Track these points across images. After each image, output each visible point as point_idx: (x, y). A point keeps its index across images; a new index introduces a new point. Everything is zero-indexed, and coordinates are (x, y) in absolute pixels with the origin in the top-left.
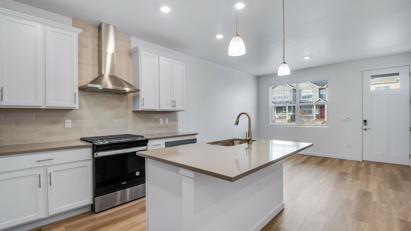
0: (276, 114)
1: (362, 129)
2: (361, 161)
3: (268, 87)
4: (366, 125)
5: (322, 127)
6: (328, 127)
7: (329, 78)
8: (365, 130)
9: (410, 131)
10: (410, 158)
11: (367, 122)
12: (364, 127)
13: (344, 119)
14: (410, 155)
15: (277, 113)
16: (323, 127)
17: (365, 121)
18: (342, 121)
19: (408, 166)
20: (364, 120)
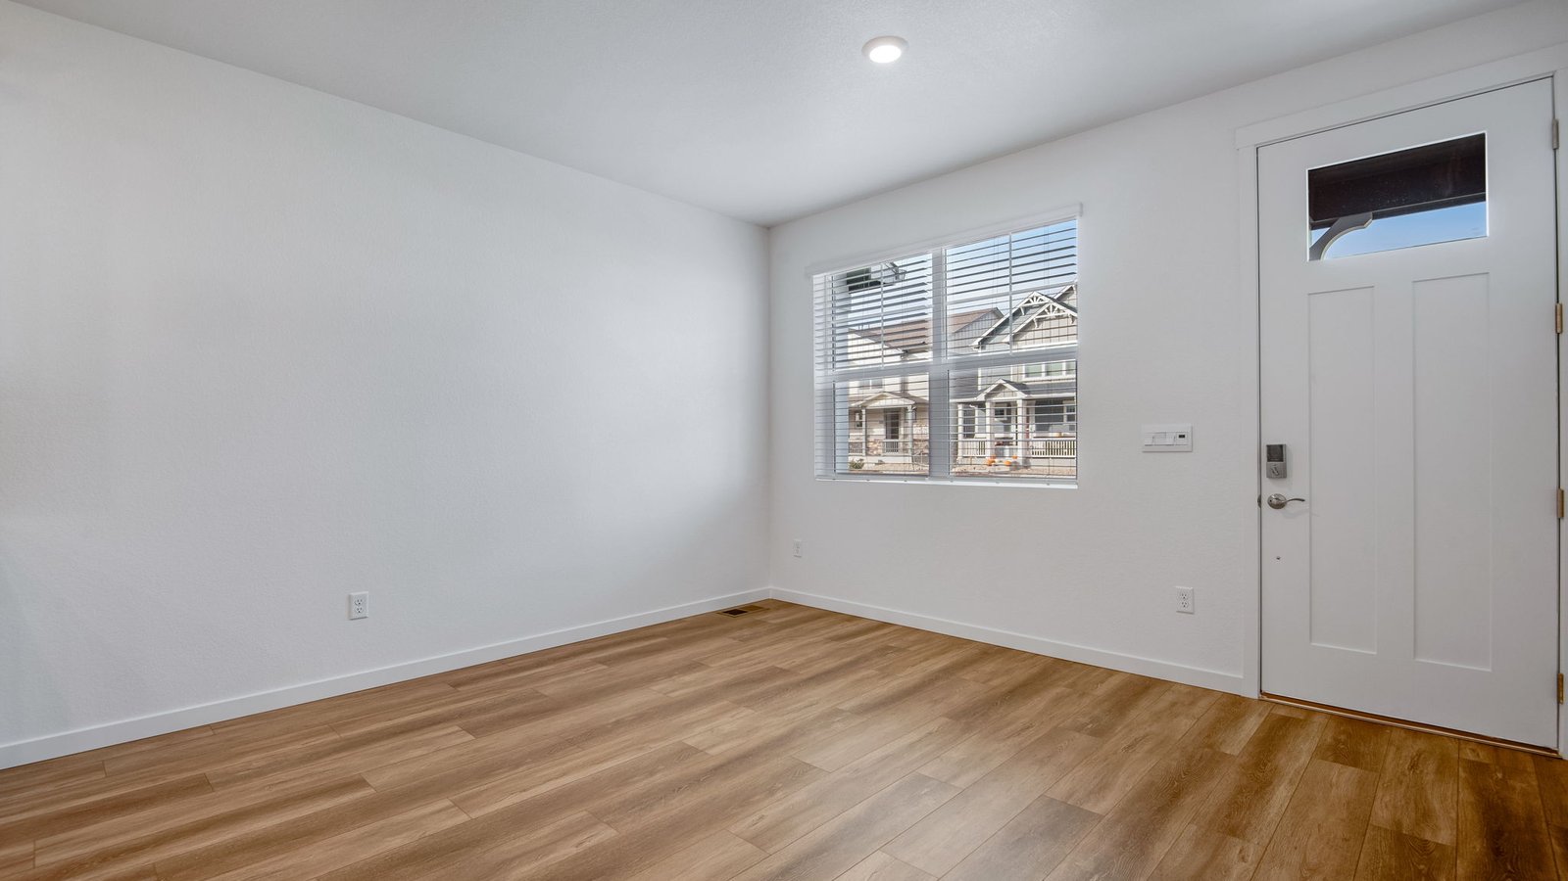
0: (1035, 435)
1: (1260, 501)
2: (1254, 695)
3: (809, 277)
4: (1280, 474)
5: (1045, 486)
6: (1075, 487)
7: (1081, 205)
8: (1278, 504)
9: (1561, 515)
10: (1560, 699)
11: (1289, 455)
12: (1272, 489)
13: (1158, 441)
14: (1560, 679)
15: (1039, 428)
16: (1052, 486)
17: (1276, 453)
18: (1149, 450)
19: (1545, 757)
20: (1269, 447)
